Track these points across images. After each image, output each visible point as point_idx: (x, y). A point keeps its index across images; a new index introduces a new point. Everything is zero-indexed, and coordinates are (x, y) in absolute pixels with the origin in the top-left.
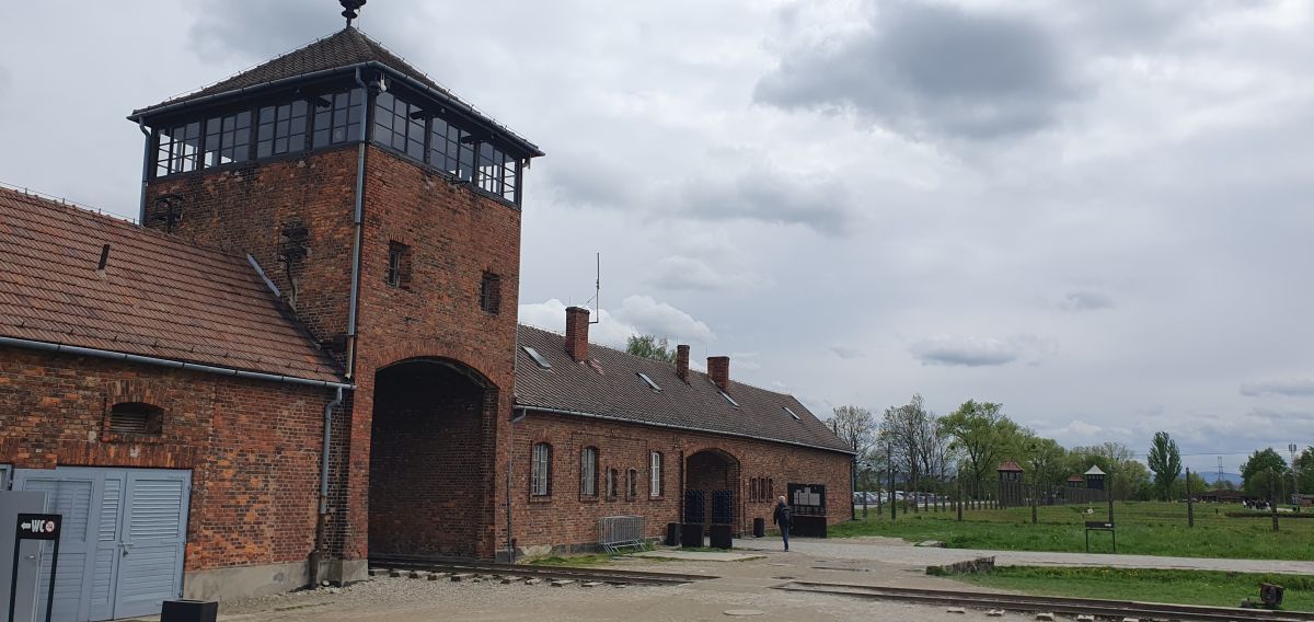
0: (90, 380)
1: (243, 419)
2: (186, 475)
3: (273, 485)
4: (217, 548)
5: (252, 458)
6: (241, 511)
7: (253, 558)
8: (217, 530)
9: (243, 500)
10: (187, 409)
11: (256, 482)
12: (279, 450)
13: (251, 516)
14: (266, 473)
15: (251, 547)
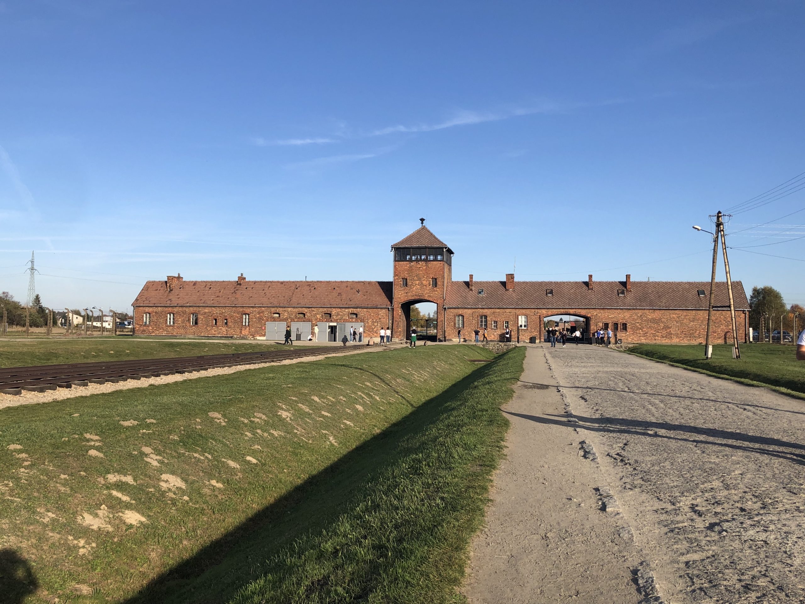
0: (346, 311)
1: (372, 314)
2: (363, 323)
3: (379, 325)
4: (369, 334)
5: (374, 320)
6: (373, 329)
7: (376, 336)
8: (369, 331)
9: (373, 327)
10: (362, 313)
11: (376, 324)
12: (380, 319)
13: (375, 330)
14: (378, 323)
15: (375, 335)
